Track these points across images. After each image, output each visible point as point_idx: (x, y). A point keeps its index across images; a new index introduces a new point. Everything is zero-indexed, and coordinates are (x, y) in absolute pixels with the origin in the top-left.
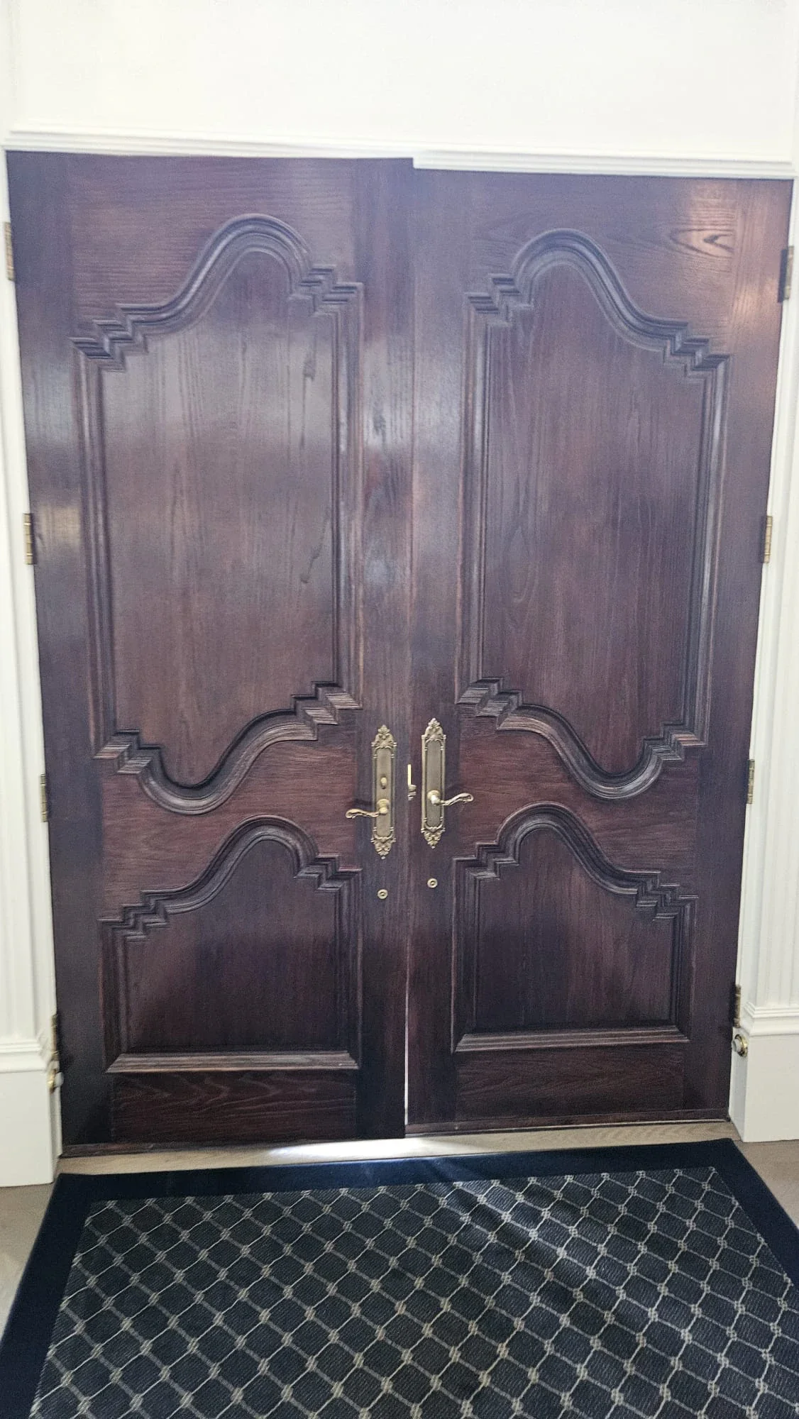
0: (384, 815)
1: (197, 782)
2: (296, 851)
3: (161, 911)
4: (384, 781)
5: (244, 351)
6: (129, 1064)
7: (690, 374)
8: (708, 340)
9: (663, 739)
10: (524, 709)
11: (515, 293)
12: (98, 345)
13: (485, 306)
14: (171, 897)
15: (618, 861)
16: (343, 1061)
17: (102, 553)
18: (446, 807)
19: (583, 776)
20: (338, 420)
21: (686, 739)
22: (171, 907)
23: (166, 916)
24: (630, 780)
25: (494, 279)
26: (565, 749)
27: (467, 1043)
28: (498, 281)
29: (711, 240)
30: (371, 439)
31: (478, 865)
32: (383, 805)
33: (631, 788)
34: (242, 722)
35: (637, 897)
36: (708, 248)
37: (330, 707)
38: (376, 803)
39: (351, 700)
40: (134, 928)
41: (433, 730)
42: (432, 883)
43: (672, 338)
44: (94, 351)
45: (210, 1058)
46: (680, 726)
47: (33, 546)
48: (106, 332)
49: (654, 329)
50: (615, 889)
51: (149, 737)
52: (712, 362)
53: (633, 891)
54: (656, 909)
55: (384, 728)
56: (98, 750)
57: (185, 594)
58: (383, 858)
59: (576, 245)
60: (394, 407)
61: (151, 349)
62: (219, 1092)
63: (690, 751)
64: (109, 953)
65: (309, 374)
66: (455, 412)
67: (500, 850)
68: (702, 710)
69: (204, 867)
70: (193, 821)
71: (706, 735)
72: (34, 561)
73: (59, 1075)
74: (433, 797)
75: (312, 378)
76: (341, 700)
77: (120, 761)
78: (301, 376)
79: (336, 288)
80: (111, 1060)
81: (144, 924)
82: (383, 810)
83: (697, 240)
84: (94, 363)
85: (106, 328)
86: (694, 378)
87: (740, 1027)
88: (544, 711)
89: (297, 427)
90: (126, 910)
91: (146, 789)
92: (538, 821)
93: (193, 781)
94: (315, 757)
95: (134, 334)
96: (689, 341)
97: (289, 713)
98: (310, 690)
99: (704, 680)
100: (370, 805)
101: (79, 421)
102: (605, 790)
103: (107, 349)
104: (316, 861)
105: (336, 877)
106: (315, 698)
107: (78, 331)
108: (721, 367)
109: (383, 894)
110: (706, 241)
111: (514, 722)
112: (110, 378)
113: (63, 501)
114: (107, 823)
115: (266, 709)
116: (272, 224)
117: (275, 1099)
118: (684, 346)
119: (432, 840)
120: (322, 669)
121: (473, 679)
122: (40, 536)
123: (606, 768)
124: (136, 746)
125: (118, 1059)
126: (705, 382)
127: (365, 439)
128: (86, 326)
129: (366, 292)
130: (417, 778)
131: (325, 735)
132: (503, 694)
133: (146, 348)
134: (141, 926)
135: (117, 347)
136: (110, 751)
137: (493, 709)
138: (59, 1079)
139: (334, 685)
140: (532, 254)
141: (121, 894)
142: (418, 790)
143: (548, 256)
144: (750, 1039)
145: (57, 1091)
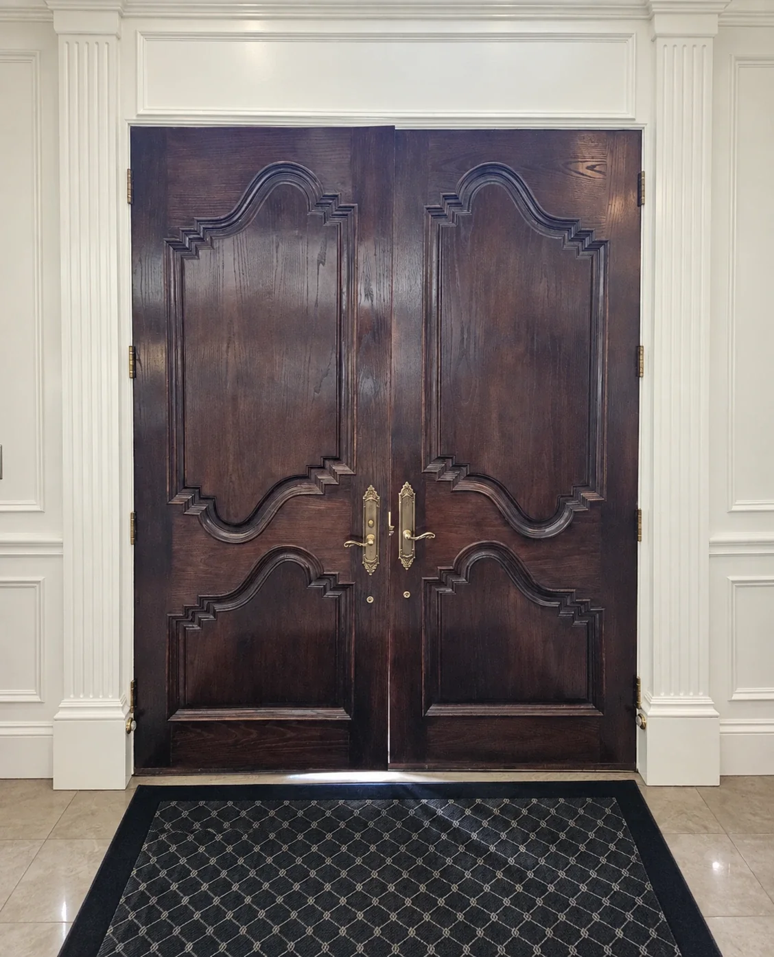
0: (371, 545)
1: (239, 522)
2: (308, 569)
3: (212, 611)
4: (371, 522)
5: (277, 247)
6: (184, 715)
7: (581, 253)
8: (592, 231)
9: (572, 496)
10: (471, 476)
11: (458, 204)
12: (182, 243)
13: (438, 214)
14: (219, 600)
15: (541, 582)
16: (339, 714)
17: (180, 371)
18: (416, 541)
19: (516, 522)
20: (341, 290)
21: (591, 496)
22: (218, 607)
23: (215, 614)
24: (551, 524)
25: (444, 196)
26: (501, 503)
27: (434, 710)
28: (446, 197)
29: (592, 168)
30: (363, 302)
31: (440, 583)
32: (371, 538)
33: (551, 530)
34: (271, 483)
35: (559, 609)
36: (589, 172)
37: (333, 473)
38: (365, 537)
39: (347, 468)
40: (192, 621)
41: (406, 491)
42: (407, 595)
43: (569, 230)
44: (178, 246)
45: (242, 711)
46: (586, 486)
47: (134, 368)
48: (187, 235)
49: (555, 224)
50: (542, 602)
51: (207, 490)
52: (595, 246)
53: (555, 604)
54: (573, 618)
55: (371, 488)
56: (171, 498)
57: (235, 399)
58: (371, 574)
59: (500, 172)
60: (379, 283)
61: (216, 245)
62: (252, 734)
63: (593, 504)
64: (173, 637)
65: (321, 261)
66: (419, 282)
67: (456, 573)
68: (602, 475)
69: (243, 579)
70: (236, 548)
71: (605, 493)
72: (134, 376)
73: (134, 722)
74: (407, 534)
75: (323, 264)
76: (341, 469)
77: (187, 505)
78: (316, 262)
79: (340, 207)
80: (172, 713)
81: (200, 619)
82: (371, 542)
83: (582, 168)
84: (178, 254)
85: (187, 233)
86: (584, 255)
87: (641, 708)
88: (486, 478)
89: (312, 296)
90: (187, 609)
91: (204, 525)
92: (483, 553)
93: (236, 521)
94: (322, 506)
95: (204, 235)
96: (580, 232)
97: (304, 478)
98: (319, 462)
99: (600, 455)
100: (361, 538)
101: (168, 291)
102: (531, 531)
103: (187, 245)
104: (321, 577)
105: (336, 588)
106: (323, 467)
107: (169, 235)
108: (602, 249)
109: (370, 600)
110: (588, 168)
111: (464, 485)
112: (188, 264)
113: (155, 340)
114: (176, 547)
115: (289, 474)
116: (297, 168)
117: (290, 739)
118: (576, 235)
119: (406, 564)
120: (329, 447)
121: (434, 456)
122: (139, 360)
123: (533, 516)
124: (197, 497)
125: (178, 712)
126: (592, 258)
127: (359, 302)
128: (174, 233)
129: (359, 209)
130: (395, 522)
131: (330, 491)
132: (457, 466)
133: (212, 245)
134: (197, 620)
135: (193, 244)
136: (180, 499)
137: (449, 476)
138: (133, 725)
139: (337, 459)
140: (470, 179)
141: (184, 596)
142: (396, 529)
143: (481, 180)
144: (648, 718)
145: (132, 733)
